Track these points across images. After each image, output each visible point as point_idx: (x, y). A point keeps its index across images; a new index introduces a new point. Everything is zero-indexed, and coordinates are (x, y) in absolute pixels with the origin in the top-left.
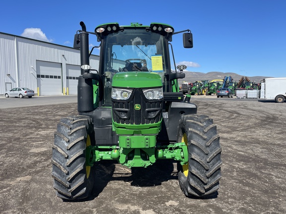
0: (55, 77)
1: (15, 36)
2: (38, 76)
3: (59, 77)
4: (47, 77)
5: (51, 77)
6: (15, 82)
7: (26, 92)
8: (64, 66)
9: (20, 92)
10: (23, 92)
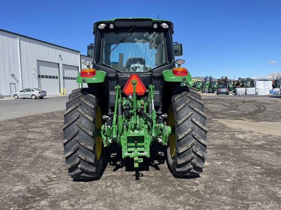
0: (54, 77)
1: (17, 35)
2: (39, 76)
3: (57, 78)
4: (46, 77)
5: (50, 77)
6: (18, 82)
7: (39, 93)
8: (61, 66)
9: (33, 93)
10: (36, 93)
